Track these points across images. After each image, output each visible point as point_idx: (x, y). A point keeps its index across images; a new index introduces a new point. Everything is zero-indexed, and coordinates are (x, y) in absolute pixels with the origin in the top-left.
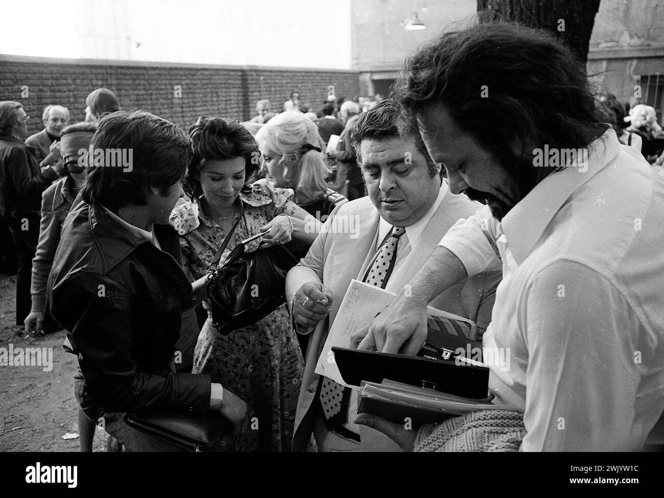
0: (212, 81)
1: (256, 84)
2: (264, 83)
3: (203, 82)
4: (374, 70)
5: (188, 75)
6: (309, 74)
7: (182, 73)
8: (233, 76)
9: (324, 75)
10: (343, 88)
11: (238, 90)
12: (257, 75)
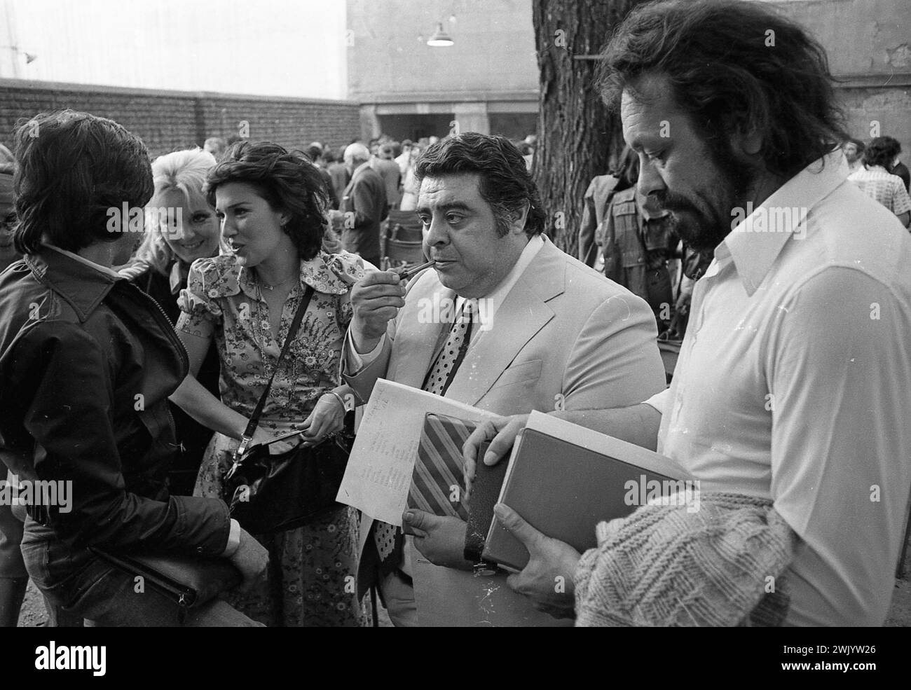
0: (152, 113)
1: (216, 118)
2: (227, 118)
3: (139, 114)
4: (380, 101)
5: (118, 103)
6: (291, 106)
7: (108, 100)
8: (183, 106)
9: (311, 107)
10: (338, 127)
11: (190, 126)
12: (217, 106)
